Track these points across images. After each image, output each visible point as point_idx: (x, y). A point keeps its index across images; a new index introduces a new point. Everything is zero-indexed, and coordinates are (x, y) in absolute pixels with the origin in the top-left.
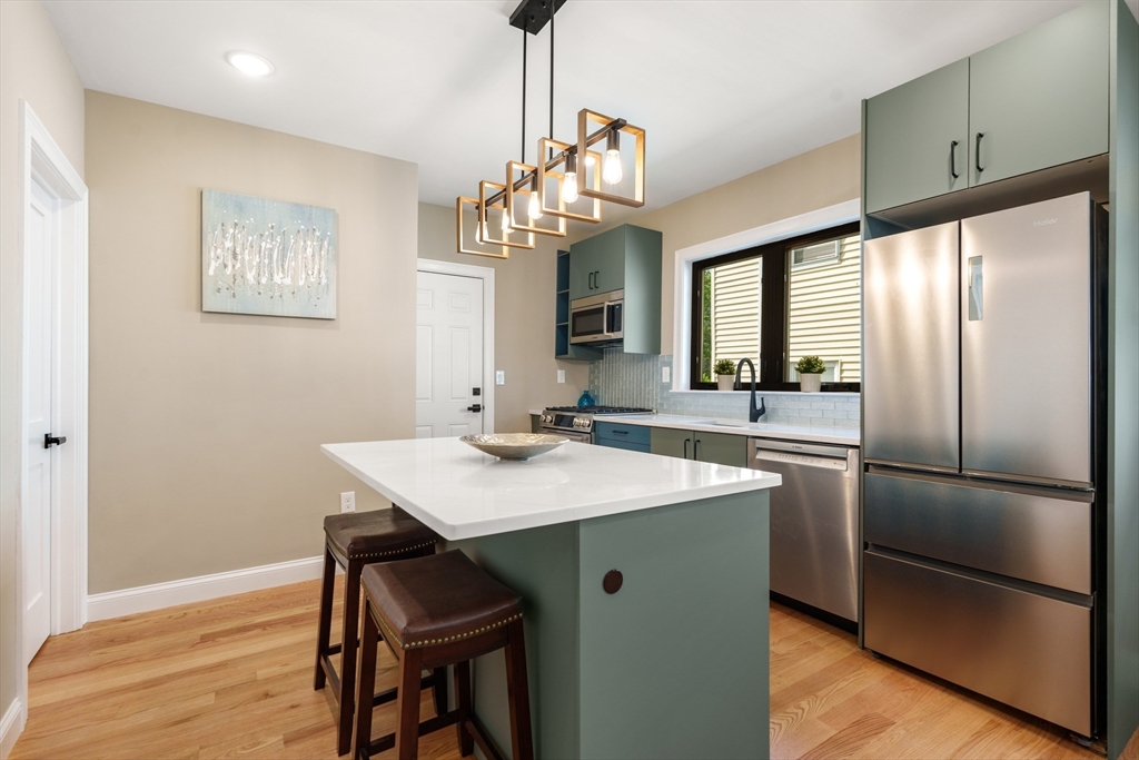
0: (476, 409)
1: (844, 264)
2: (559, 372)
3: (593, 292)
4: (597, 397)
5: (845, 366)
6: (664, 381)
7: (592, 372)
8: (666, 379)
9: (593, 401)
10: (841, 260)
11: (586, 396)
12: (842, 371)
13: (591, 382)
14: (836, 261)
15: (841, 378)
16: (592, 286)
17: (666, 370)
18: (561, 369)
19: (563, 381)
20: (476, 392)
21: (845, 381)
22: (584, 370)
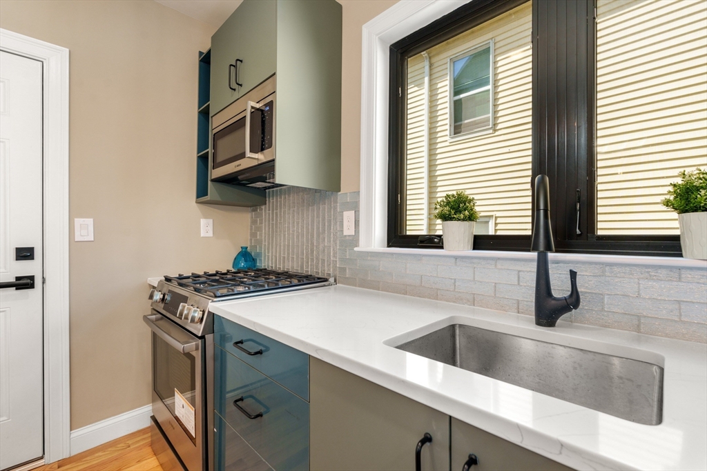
0: (24, 283)
1: (497, 133)
2: (203, 221)
3: (236, 95)
4: (259, 254)
5: (499, 220)
6: (346, 232)
7: (254, 222)
8: (348, 230)
9: (254, 260)
10: (495, 131)
11: (244, 254)
12: (496, 224)
13: (253, 235)
14: (491, 131)
15: (496, 230)
16: (234, 85)
17: (348, 216)
18: (206, 217)
19: (210, 234)
20: (25, 254)
21: (499, 233)
22: (242, 219)
